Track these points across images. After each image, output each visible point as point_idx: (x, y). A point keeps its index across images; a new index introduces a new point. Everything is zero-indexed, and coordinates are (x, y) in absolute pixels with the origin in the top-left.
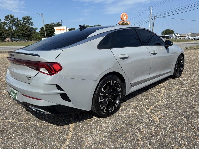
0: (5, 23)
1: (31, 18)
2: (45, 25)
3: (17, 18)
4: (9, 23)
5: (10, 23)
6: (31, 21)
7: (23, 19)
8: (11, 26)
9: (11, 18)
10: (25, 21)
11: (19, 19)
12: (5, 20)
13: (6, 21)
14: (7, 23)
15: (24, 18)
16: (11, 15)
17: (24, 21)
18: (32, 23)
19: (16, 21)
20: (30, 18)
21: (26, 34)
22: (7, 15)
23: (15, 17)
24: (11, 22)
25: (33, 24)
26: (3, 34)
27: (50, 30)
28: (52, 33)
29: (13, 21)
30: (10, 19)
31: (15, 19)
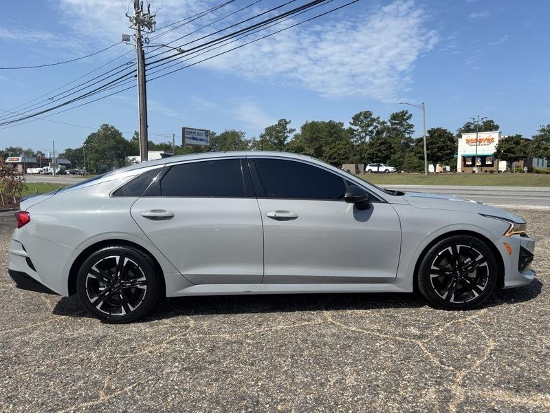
0: (351, 131)
1: (411, 115)
2: (429, 132)
3: (379, 118)
4: (358, 130)
5: (360, 130)
6: (410, 122)
7: (392, 119)
8: (361, 138)
9: (365, 118)
10: (396, 124)
11: (381, 120)
12: (352, 124)
13: (353, 127)
14: (355, 131)
15: (394, 117)
16: (365, 112)
17: (393, 124)
18: (411, 126)
19: (375, 124)
20: (407, 115)
21: (380, 154)
22: (358, 113)
23: (373, 116)
24: (363, 127)
25: (412, 130)
26: (334, 156)
27: (440, 144)
28: (446, 152)
29: (368, 126)
30: (362, 122)
31: (373, 120)
